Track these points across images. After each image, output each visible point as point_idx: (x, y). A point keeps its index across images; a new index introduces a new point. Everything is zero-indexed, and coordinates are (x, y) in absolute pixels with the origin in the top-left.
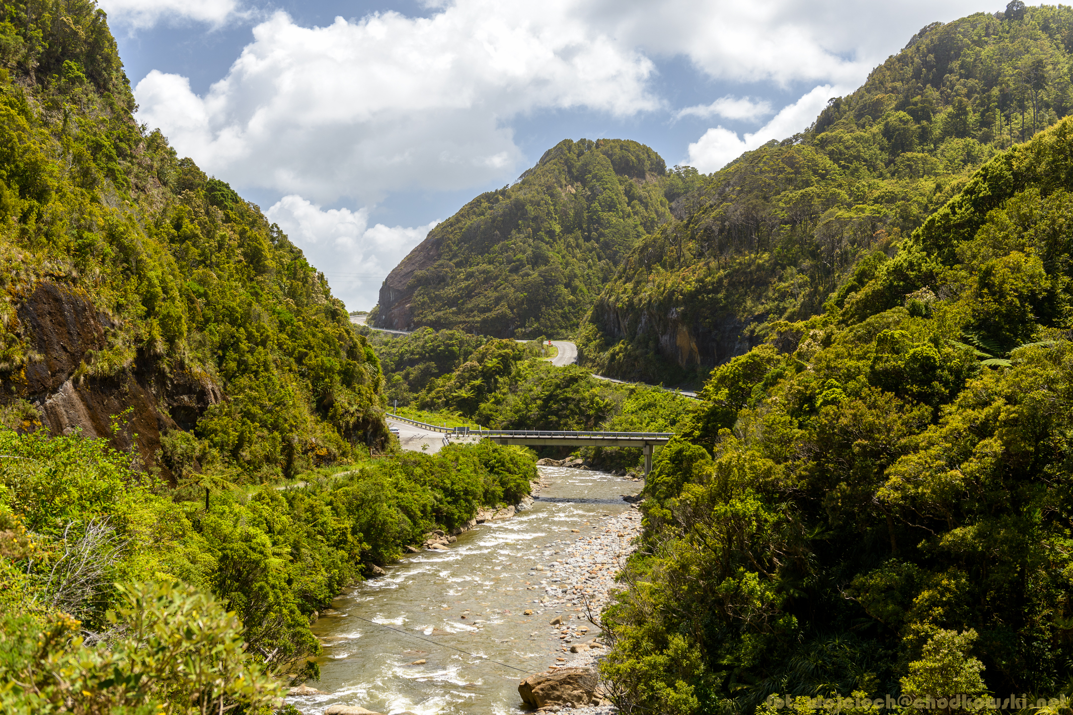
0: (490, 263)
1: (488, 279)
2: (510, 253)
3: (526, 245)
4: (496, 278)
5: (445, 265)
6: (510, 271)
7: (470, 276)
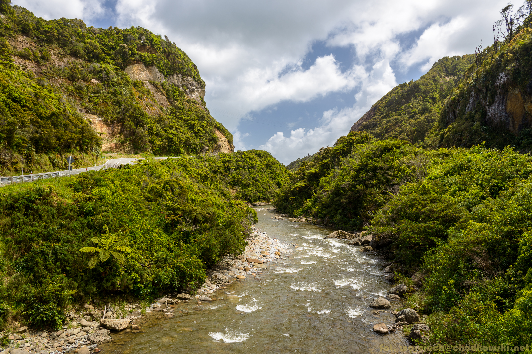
0: (399, 115)
1: (397, 122)
2: (410, 109)
3: (419, 104)
4: (402, 121)
5: (377, 118)
6: (409, 118)
7: (389, 122)
